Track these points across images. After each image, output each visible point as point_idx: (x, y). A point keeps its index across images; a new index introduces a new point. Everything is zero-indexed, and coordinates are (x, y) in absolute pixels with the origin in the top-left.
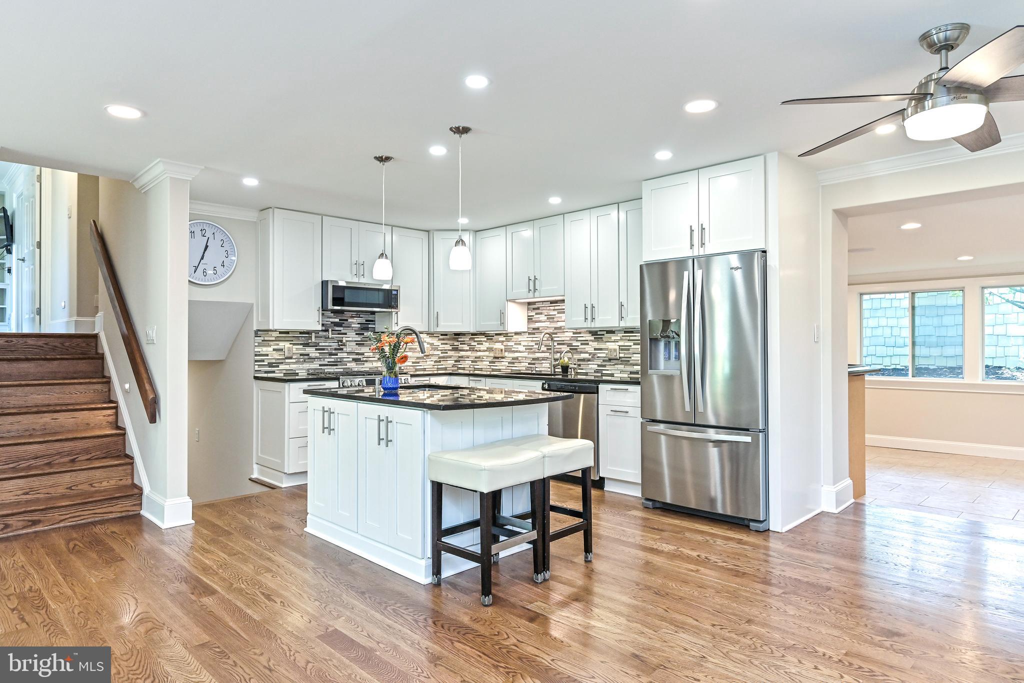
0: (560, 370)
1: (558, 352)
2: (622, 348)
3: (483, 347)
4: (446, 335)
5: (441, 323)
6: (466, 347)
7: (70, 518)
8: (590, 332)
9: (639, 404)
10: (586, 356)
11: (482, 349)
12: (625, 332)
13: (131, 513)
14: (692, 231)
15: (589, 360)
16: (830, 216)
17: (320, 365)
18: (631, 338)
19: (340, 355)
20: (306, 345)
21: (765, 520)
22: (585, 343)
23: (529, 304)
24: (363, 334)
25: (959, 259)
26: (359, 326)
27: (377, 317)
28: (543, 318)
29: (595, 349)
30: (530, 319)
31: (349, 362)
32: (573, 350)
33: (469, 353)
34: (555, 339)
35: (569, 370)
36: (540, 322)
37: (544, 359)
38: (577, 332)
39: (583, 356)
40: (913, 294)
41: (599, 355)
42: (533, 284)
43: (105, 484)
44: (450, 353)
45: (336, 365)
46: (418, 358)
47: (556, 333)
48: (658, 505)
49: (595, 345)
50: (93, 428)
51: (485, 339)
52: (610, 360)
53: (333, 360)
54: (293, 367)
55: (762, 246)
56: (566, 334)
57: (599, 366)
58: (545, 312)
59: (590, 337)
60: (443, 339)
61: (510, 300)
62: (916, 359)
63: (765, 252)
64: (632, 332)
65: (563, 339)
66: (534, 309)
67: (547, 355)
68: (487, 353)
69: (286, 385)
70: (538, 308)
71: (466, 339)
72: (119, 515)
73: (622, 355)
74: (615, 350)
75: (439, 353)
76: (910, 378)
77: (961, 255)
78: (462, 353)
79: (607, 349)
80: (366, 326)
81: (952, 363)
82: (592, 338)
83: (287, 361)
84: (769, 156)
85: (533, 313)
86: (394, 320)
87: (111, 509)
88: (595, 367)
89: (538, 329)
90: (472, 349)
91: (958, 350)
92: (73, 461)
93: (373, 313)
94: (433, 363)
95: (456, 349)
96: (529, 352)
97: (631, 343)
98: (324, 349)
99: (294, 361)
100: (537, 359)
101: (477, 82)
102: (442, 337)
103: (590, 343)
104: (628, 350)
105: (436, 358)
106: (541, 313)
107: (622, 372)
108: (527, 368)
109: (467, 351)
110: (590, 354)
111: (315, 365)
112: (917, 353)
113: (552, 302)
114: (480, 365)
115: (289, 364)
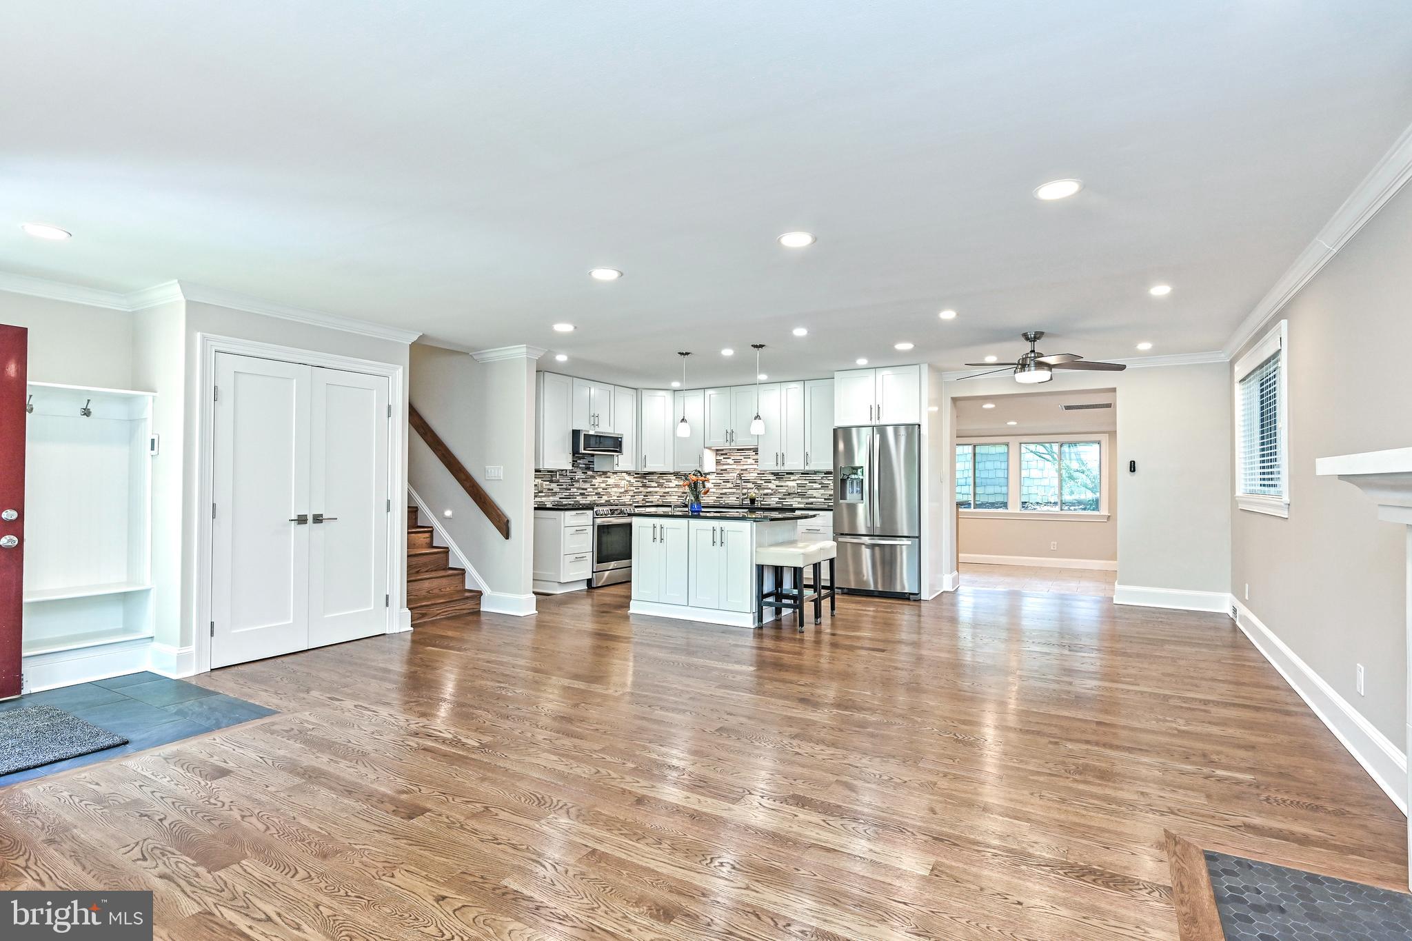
0: (749, 502)
1: (744, 488)
2: (799, 486)
3: (671, 485)
4: (638, 474)
5: (648, 465)
6: (654, 484)
7: (443, 612)
8: (772, 473)
9: (831, 524)
10: (770, 491)
11: (670, 486)
12: (802, 474)
13: (475, 610)
14: (871, 408)
15: (772, 495)
16: (949, 401)
17: (560, 498)
18: (807, 478)
19: (573, 490)
20: (551, 481)
21: (918, 594)
22: (769, 481)
23: (717, 450)
24: (586, 473)
25: (1008, 423)
26: (584, 466)
27: (596, 459)
28: (730, 461)
29: (777, 486)
30: (718, 462)
31: (578, 495)
32: (759, 487)
33: (657, 489)
34: (743, 478)
35: (756, 502)
36: (728, 464)
37: (731, 493)
38: (761, 474)
39: (766, 491)
40: (975, 446)
41: (780, 491)
42: (730, 435)
43: (448, 589)
44: (641, 489)
45: (570, 498)
46: (621, 493)
47: (742, 474)
48: (845, 591)
49: (777, 483)
50: (418, 548)
51: (674, 478)
52: (789, 494)
53: (567, 494)
54: (543, 499)
55: (917, 421)
56: (752, 475)
57: (780, 499)
58: (732, 458)
59: (772, 477)
60: (636, 478)
61: (707, 448)
62: (977, 495)
63: (919, 425)
64: (808, 474)
65: (748, 478)
66: (722, 454)
67: (734, 490)
68: (676, 489)
69: (562, 513)
70: (726, 454)
71: (655, 477)
72: (469, 611)
73: (799, 491)
74: (794, 487)
75: (634, 488)
76: (972, 510)
77: (1009, 420)
78: (649, 489)
79: (787, 486)
80: (588, 466)
81: (1000, 499)
82: (775, 478)
83: (540, 494)
84: (922, 366)
85: (721, 458)
86: (616, 462)
87: (464, 607)
88: (777, 500)
89: (726, 470)
90: (660, 485)
91: (1004, 490)
92: (418, 572)
93: (593, 455)
94: (630, 497)
95: (644, 486)
96: (717, 489)
97: (807, 482)
98: (562, 485)
99: (543, 494)
100: (725, 494)
101: (800, 332)
102: (636, 476)
103: (773, 481)
104: (805, 487)
105: (631, 493)
106: (729, 458)
107: (799, 503)
108: (715, 501)
109: (655, 487)
110: (772, 490)
111: (556, 498)
112: (977, 492)
113: (738, 450)
114: (651, 498)
115: (541, 497)
